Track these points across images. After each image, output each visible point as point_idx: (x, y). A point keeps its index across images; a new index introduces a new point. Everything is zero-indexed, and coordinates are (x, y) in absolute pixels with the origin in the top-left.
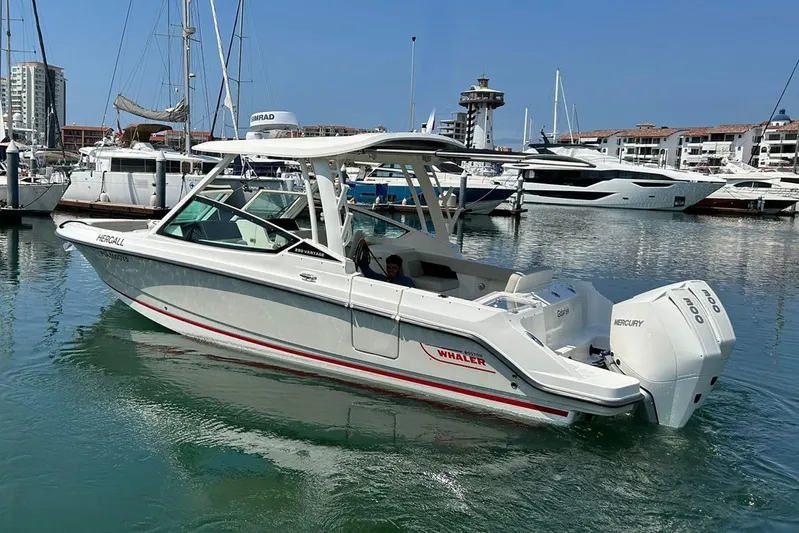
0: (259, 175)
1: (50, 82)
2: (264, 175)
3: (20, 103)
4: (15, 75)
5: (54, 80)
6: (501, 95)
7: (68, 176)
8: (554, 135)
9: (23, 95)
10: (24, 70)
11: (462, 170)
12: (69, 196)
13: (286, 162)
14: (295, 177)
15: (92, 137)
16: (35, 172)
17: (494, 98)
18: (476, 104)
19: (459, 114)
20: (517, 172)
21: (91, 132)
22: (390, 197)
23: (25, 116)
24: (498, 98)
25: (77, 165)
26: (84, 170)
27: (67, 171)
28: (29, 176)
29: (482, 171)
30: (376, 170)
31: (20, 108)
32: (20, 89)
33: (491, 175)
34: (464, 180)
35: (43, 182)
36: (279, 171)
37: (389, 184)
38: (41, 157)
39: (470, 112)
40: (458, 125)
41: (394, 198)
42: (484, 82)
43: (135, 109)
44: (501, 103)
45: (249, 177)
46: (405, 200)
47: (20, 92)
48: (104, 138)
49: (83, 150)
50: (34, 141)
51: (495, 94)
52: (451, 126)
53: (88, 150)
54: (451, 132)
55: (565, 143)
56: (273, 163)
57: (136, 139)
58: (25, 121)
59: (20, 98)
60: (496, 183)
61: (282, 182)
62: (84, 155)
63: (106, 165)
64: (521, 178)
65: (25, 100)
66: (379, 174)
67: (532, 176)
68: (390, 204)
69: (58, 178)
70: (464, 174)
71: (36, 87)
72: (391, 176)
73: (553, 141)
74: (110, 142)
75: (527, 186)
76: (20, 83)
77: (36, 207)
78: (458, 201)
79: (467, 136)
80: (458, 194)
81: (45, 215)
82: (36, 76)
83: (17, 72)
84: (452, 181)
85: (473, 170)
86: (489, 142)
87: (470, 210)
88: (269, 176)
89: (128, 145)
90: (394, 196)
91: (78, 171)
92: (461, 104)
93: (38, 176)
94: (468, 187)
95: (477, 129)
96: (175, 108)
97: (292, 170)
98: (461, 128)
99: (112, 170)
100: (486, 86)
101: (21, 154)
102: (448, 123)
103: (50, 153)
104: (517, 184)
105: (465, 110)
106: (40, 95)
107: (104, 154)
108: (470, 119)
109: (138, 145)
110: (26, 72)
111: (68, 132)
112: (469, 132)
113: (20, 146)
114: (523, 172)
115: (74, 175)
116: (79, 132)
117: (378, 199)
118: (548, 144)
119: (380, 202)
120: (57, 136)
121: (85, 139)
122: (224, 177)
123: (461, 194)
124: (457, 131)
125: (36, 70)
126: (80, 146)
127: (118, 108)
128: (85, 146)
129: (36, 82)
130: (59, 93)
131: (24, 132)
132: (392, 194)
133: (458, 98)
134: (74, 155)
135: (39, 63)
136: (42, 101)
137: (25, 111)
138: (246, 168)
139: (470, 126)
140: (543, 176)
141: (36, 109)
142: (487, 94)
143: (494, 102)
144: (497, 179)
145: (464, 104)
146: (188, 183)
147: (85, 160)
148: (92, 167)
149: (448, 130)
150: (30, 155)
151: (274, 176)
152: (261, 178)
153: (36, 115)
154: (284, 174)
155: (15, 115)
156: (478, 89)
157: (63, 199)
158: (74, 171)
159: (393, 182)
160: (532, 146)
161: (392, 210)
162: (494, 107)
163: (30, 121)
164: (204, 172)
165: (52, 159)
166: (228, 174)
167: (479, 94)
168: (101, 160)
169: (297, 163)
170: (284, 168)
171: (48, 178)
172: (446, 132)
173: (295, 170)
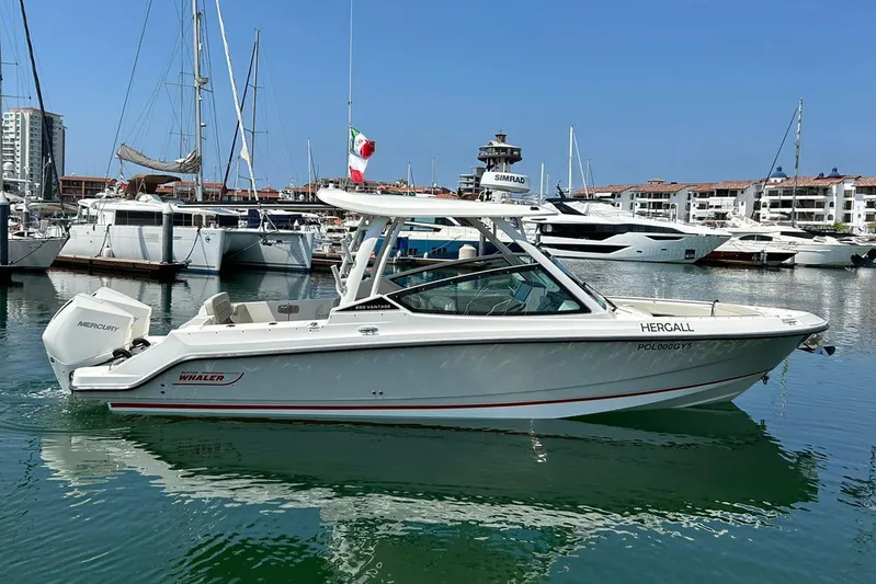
0: (278, 228)
1: (47, 130)
2: (281, 228)
3: (12, 151)
4: (7, 122)
5: (52, 127)
6: (519, 150)
7: (67, 230)
8: (569, 190)
9: (16, 143)
10: (17, 116)
12: (67, 252)
13: (304, 215)
14: (314, 230)
15: (93, 188)
16: (27, 226)
17: (512, 153)
18: (494, 159)
19: (478, 169)
20: (535, 226)
21: (92, 183)
22: (411, 250)
23: (19, 165)
24: (515, 153)
25: (76, 218)
26: (82, 223)
27: (65, 225)
28: (22, 230)
31: (13, 157)
32: (13, 136)
35: (37, 236)
36: (296, 224)
37: (410, 238)
38: (36, 210)
39: (489, 167)
40: (478, 179)
41: (415, 252)
42: (502, 138)
43: (140, 159)
44: (518, 158)
45: (268, 231)
46: (426, 254)
47: (13, 140)
48: (107, 190)
49: (82, 202)
50: (28, 192)
51: (513, 150)
52: (471, 181)
53: (88, 202)
54: (471, 186)
55: (580, 198)
56: (289, 216)
57: (142, 190)
58: (18, 171)
59: (12, 146)
61: (302, 235)
62: (84, 207)
63: (110, 218)
64: (538, 232)
65: (19, 148)
67: (549, 230)
68: (411, 257)
69: (55, 232)
71: (31, 135)
72: (411, 229)
73: (568, 195)
74: (112, 194)
75: (545, 240)
76: (13, 130)
77: (27, 263)
78: (477, 255)
81: (41, 272)
82: (31, 123)
83: (10, 118)
84: (473, 235)
88: (287, 228)
89: (133, 197)
90: (415, 250)
91: (78, 224)
92: (479, 159)
93: (31, 230)
96: (187, 158)
97: (311, 223)
99: (116, 224)
100: (503, 141)
101: (12, 207)
102: (468, 177)
103: (45, 205)
104: (534, 238)
106: (36, 143)
107: (108, 206)
109: (144, 197)
110: (20, 119)
111: (67, 182)
113: (12, 197)
114: (541, 226)
115: (73, 229)
116: (79, 183)
117: (399, 252)
118: (564, 198)
119: (402, 255)
120: (54, 187)
121: (86, 190)
122: (239, 230)
123: (481, 247)
124: (477, 185)
125: (31, 117)
126: (80, 198)
127: (120, 157)
128: (86, 198)
129: (31, 129)
130: (57, 142)
131: (16, 183)
132: (413, 247)
133: (478, 153)
134: (72, 208)
135: (35, 110)
136: (38, 145)
137: (18, 160)
138: (265, 220)
140: (560, 230)
141: (31, 158)
142: (505, 149)
143: (512, 157)
145: (483, 159)
146: (204, 237)
147: (84, 212)
148: (93, 220)
150: (23, 207)
151: (292, 229)
152: (281, 231)
153: (31, 164)
154: (303, 227)
155: (6, 165)
156: (496, 144)
157: (61, 254)
158: (73, 224)
159: (414, 236)
160: (550, 200)
161: (414, 264)
162: (512, 163)
163: (23, 171)
164: (221, 226)
165: (48, 212)
166: (242, 227)
167: (497, 149)
168: (105, 213)
169: (316, 216)
170: (303, 221)
171: (43, 232)
172: (465, 186)
173: (315, 223)
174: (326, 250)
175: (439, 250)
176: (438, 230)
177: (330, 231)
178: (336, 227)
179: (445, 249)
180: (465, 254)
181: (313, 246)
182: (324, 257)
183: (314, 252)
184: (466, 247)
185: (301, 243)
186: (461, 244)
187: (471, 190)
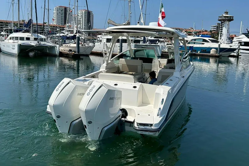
0: (151, 43)
1: (89, 15)
2: (153, 43)
3: (80, 22)
4: (79, 14)
6: (233, 17)
7: (94, 44)
9: (81, 19)
10: (81, 12)
11: (218, 42)
12: (94, 50)
13: (160, 39)
14: (162, 44)
15: (100, 33)
16: (84, 43)
17: (230, 18)
18: (224, 20)
19: (218, 24)
20: (238, 43)
22: (194, 50)
23: (81, 26)
24: (232, 18)
25: (96, 41)
26: (98, 42)
27: (94, 42)
28: (83, 44)
29: (225, 42)
30: (190, 42)
31: (80, 24)
32: (80, 18)
33: (229, 44)
34: (219, 45)
35: (86, 46)
36: (157, 42)
37: (194, 46)
38: (86, 38)
39: (222, 23)
40: (217, 27)
41: (195, 51)
42: (227, 13)
43: (114, 23)
44: (232, 20)
45: (148, 44)
46: (199, 51)
47: (80, 19)
49: (98, 36)
50: (84, 33)
51: (230, 17)
52: (215, 27)
53: (99, 36)
54: (215, 29)
56: (156, 40)
58: (81, 28)
59: (80, 20)
60: (230, 46)
61: (159, 46)
62: (98, 38)
63: (105, 41)
64: (239, 45)
65: (81, 21)
66: (190, 43)
67: (243, 44)
68: (194, 53)
69: (91, 44)
70: (219, 43)
71: (85, 17)
72: (194, 44)
75: (241, 47)
76: (80, 16)
77: (84, 53)
78: (217, 52)
79: (220, 31)
80: (217, 50)
81: (87, 56)
82: (85, 14)
83: (80, 13)
84: (215, 45)
85: (222, 42)
86: (228, 32)
87: (222, 55)
88: (154, 43)
90: (196, 50)
92: (218, 20)
93: (85, 44)
94: (221, 47)
95: (224, 28)
96: (126, 23)
97: (162, 42)
98: (218, 28)
99: (107, 42)
100: (227, 14)
101: (80, 37)
102: (214, 26)
103: (89, 37)
104: (238, 47)
105: (220, 22)
106: (86, 19)
107: (104, 37)
108: (222, 25)
112: (221, 29)
113: (80, 35)
114: (240, 43)
115: (96, 44)
119: (191, 52)
122: (140, 44)
123: (218, 50)
124: (217, 29)
125: (85, 12)
126: (97, 35)
127: (109, 23)
128: (99, 35)
129: (85, 16)
130: (91, 19)
132: (195, 49)
133: (218, 18)
134: (96, 38)
135: (86, 10)
136: (86, 20)
137: (81, 24)
138: (147, 41)
139: (221, 27)
140: (247, 44)
141: (85, 24)
142: (227, 17)
143: (230, 19)
144: (231, 45)
145: (220, 20)
148: (101, 41)
149: (214, 29)
150: (83, 37)
151: (156, 44)
152: (152, 44)
153: (85, 26)
154: (159, 43)
155: (79, 26)
156: (224, 15)
157: (93, 51)
158: (96, 42)
159: (195, 46)
160: (243, 34)
161: (195, 55)
162: (230, 21)
163: (83, 27)
164: (134, 43)
165: (89, 39)
166: (141, 43)
167: (225, 17)
168: (103, 39)
169: (163, 40)
170: (159, 41)
171: (88, 45)
172: (213, 29)
173: (163, 42)
174: (166, 50)
175: (204, 50)
176: (203, 44)
177: (167, 44)
178: (170, 43)
179: (205, 50)
180: (212, 52)
181: (162, 49)
182: (166, 52)
183: (162, 51)
184: (213, 49)
185: (158, 48)
186: (211, 48)
187: (215, 31)
